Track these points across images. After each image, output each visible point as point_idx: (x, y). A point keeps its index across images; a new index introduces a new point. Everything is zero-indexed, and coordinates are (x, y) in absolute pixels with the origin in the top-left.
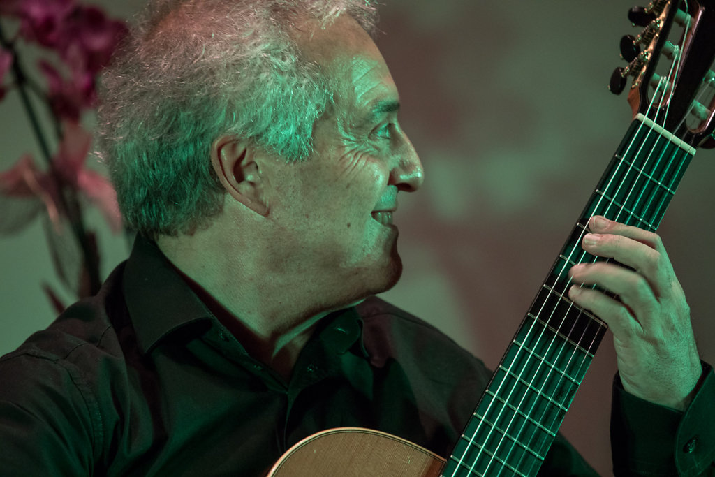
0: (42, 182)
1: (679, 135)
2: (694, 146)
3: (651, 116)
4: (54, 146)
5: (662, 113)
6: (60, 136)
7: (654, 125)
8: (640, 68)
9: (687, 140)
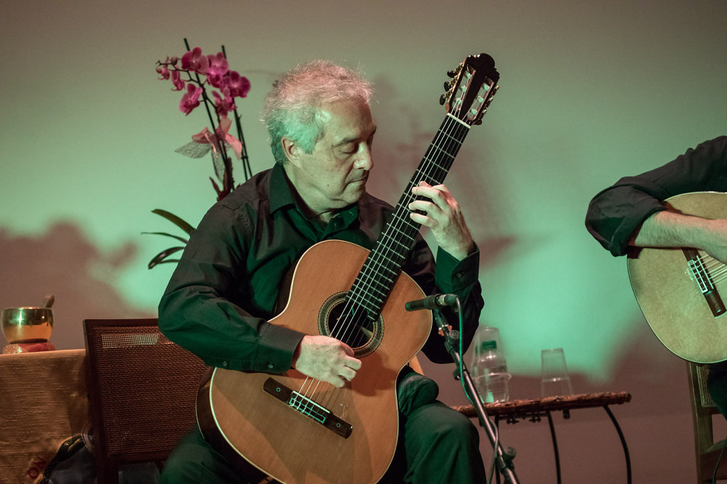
0: (211, 138)
1: (464, 121)
2: (470, 125)
3: (453, 114)
4: (217, 125)
5: (457, 113)
6: (219, 121)
7: (454, 117)
8: (449, 95)
9: (467, 123)
